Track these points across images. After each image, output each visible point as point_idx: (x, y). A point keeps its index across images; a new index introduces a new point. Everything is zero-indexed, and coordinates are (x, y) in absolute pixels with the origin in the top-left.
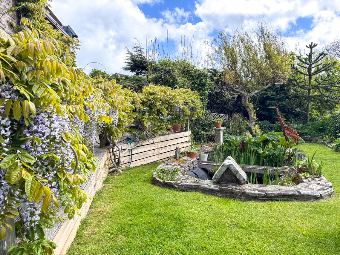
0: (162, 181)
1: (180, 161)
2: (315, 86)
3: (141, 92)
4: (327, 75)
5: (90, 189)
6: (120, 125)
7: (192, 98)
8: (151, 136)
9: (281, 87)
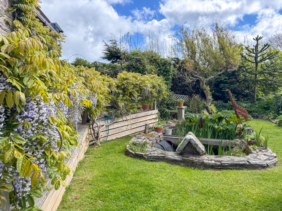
0: (133, 153)
1: (149, 135)
2: (261, 72)
3: (116, 77)
4: (271, 63)
5: (74, 160)
6: (99, 106)
7: (158, 82)
8: (124, 114)
9: (232, 73)
